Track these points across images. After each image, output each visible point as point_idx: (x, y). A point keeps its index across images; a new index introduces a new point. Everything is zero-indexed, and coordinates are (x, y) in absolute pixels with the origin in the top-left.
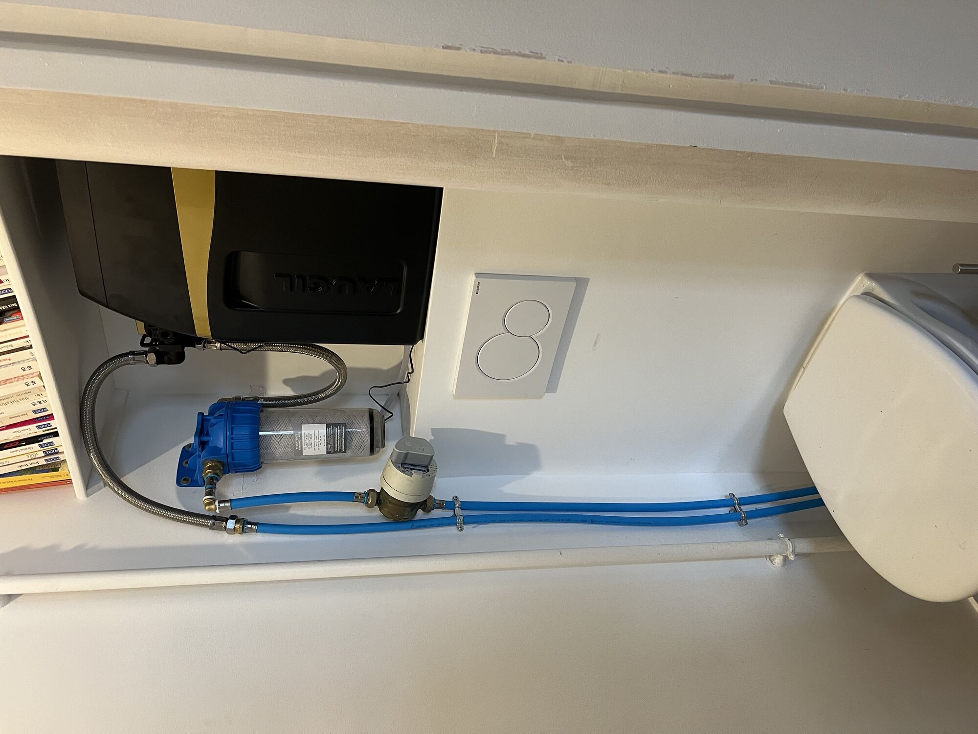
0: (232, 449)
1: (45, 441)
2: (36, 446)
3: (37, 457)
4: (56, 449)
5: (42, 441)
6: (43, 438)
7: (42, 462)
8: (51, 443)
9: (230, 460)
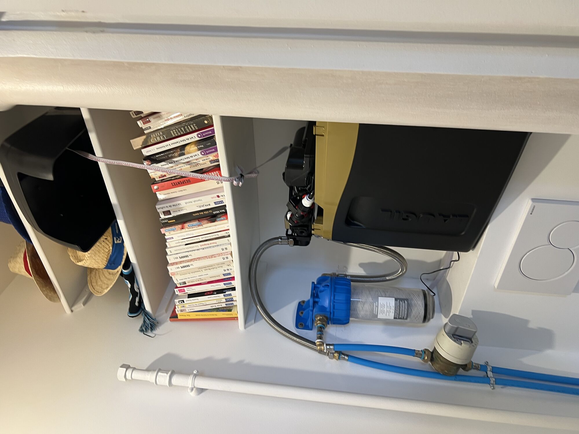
0: (334, 308)
1: (227, 293)
2: (222, 295)
3: (222, 302)
4: (232, 298)
5: (225, 293)
6: (226, 291)
7: (224, 305)
8: (230, 295)
9: (332, 316)
